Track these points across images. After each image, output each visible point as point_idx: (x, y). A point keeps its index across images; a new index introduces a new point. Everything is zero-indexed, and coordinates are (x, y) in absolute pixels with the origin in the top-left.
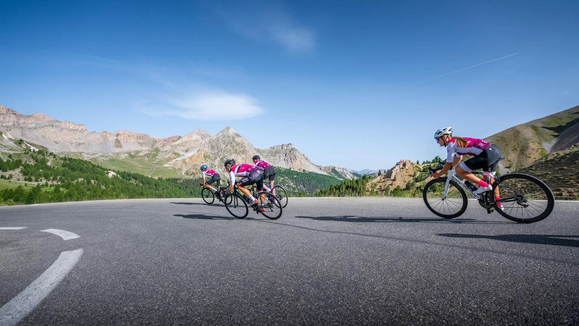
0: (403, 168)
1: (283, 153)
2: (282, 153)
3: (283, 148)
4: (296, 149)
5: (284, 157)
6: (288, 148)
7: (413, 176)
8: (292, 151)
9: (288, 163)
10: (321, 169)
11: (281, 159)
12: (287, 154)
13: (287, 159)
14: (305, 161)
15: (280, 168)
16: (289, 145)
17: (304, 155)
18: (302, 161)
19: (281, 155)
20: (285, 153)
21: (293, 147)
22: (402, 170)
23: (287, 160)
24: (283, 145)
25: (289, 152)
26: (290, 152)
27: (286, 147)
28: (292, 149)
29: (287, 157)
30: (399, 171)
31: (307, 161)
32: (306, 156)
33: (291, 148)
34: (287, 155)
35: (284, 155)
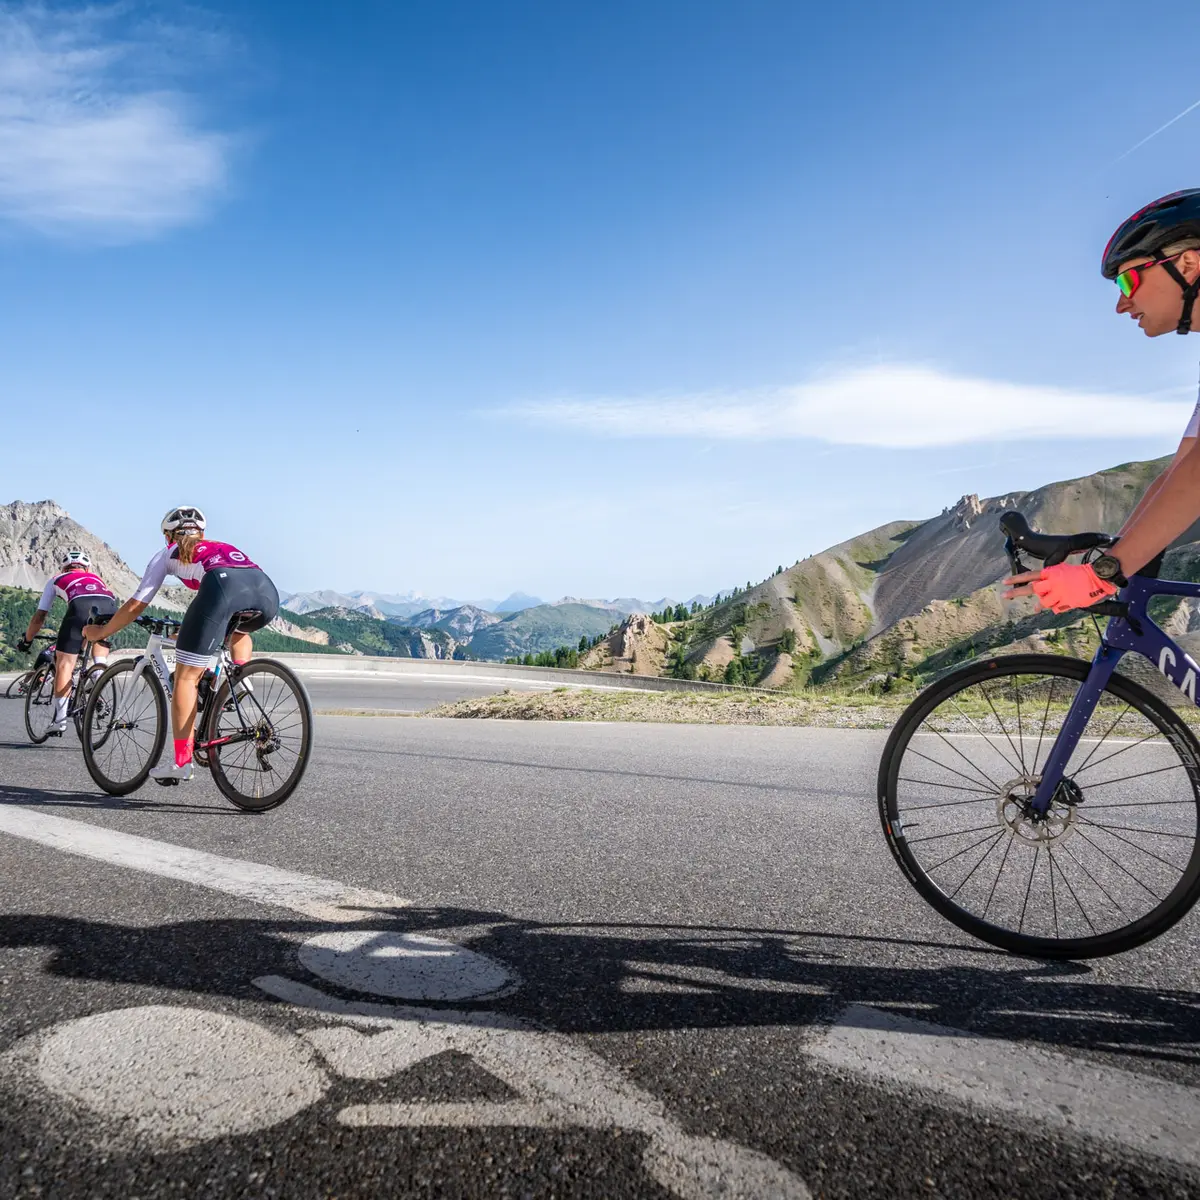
0: (639, 633)
1: (19, 536)
2: (15, 533)
3: (20, 516)
4: (75, 524)
5: (27, 548)
6: (39, 519)
7: (664, 651)
8: (59, 530)
9: (46, 574)
10: (167, 594)
11: (14, 557)
12: (37, 538)
13: (41, 559)
14: (113, 568)
15: (30, 591)
16: (46, 508)
17: (106, 545)
18: (101, 567)
19: (9, 541)
20: (29, 538)
21: (60, 513)
22: (639, 637)
23: (42, 563)
24: (15, 505)
25: (48, 534)
26: (54, 531)
27: (32, 513)
28: (59, 522)
29: (42, 551)
30: (633, 639)
31: (118, 566)
32: (113, 548)
33: (54, 519)
34: (41, 542)
35: (26, 543)
